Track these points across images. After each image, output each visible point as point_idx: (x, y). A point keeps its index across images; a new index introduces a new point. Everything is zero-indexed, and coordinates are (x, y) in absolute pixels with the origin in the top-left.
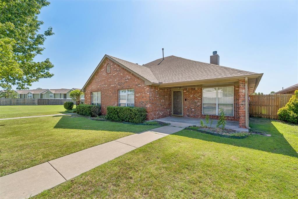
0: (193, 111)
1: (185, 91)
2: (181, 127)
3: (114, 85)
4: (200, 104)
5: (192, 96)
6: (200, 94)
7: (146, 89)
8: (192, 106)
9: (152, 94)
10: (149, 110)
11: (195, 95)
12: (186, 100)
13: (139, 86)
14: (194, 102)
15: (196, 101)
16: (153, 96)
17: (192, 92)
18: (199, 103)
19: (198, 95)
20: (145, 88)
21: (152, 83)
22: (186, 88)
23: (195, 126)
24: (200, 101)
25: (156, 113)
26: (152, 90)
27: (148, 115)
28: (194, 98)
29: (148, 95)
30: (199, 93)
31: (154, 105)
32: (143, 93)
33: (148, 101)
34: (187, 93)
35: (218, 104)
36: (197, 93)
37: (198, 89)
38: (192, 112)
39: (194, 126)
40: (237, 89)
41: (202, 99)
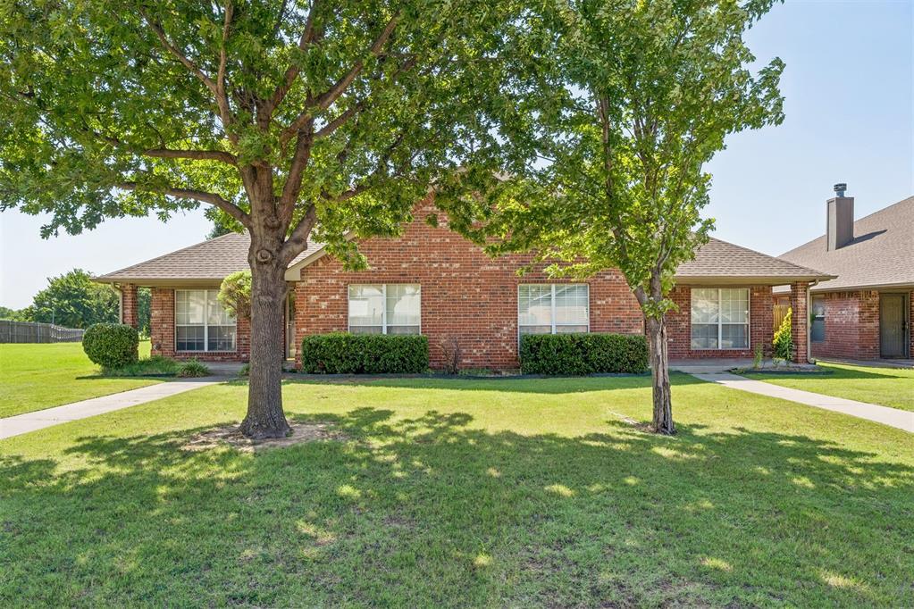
3: (498, 268)
4: (686, 327)
6: (686, 302)
13: (608, 277)
14: (672, 321)
15: (677, 319)
18: (683, 324)
19: (682, 305)
20: (626, 283)
24: (687, 319)
28: (673, 312)
30: (684, 300)
32: (622, 298)
33: (638, 318)
35: (722, 325)
36: (680, 300)
40: (756, 294)
41: (690, 313)
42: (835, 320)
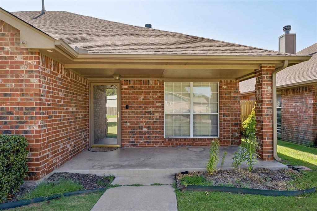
0: (145, 132)
1: (126, 87)
2: (159, 185)
4: (160, 117)
5: (141, 98)
6: (159, 94)
7: (22, 63)
8: (142, 122)
9: (48, 83)
10: (37, 141)
11: (149, 97)
12: (127, 107)
14: (146, 112)
15: (151, 109)
16: (49, 92)
17: (143, 89)
18: (157, 114)
19: (155, 97)
20: (19, 58)
21: (57, 43)
22: (128, 79)
23: (187, 172)
24: (160, 109)
25: (59, 147)
26: (48, 71)
27: (33, 160)
28: (147, 103)
29: (32, 85)
30: (157, 92)
31: (53, 121)
32: (10, 78)
33: (33, 109)
34: (131, 92)
35: (194, 115)
36: (153, 92)
37: (155, 84)
38: (142, 134)
39: (182, 173)
40: (224, 87)
41: (163, 104)
42: (291, 110)
